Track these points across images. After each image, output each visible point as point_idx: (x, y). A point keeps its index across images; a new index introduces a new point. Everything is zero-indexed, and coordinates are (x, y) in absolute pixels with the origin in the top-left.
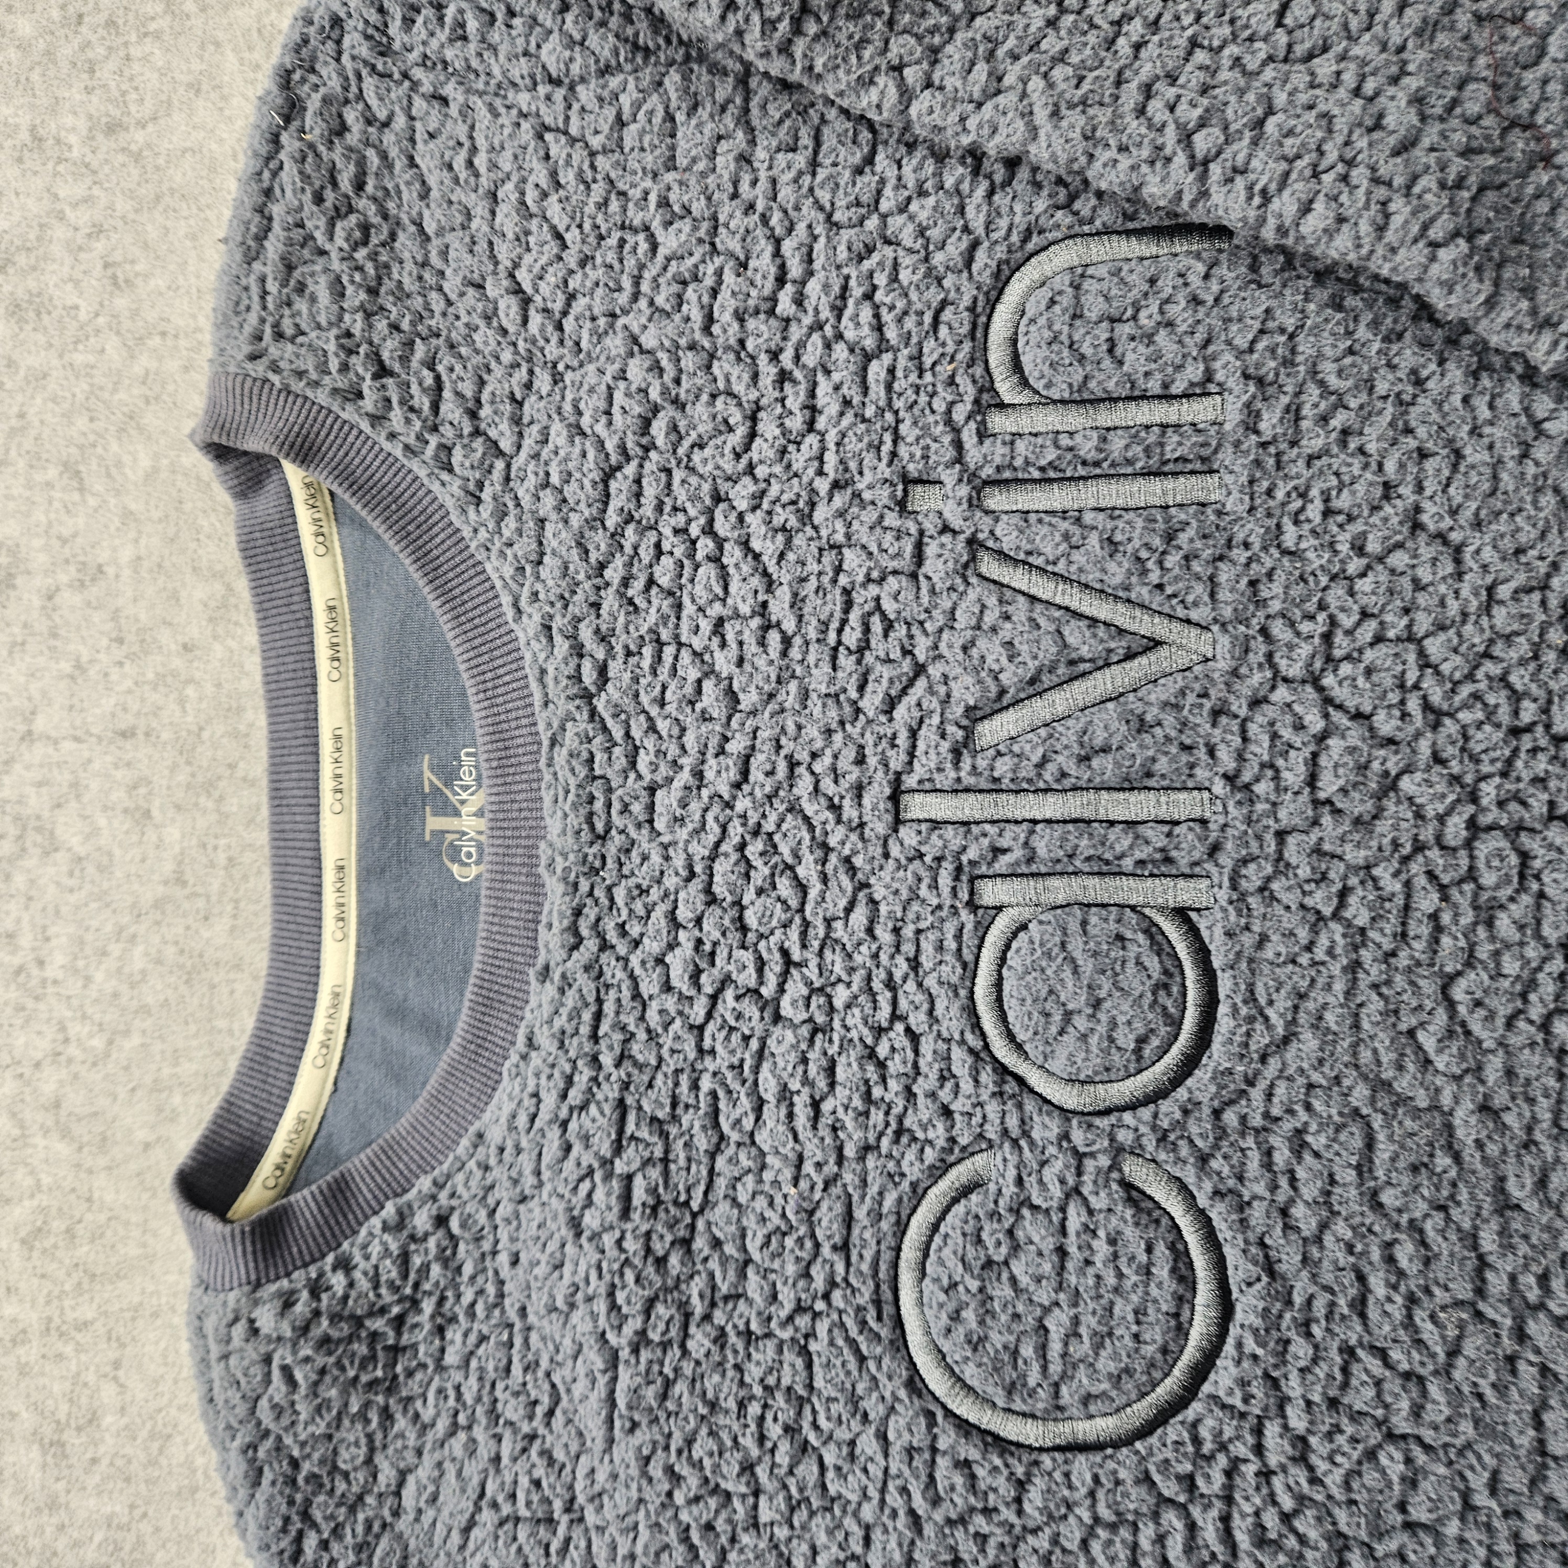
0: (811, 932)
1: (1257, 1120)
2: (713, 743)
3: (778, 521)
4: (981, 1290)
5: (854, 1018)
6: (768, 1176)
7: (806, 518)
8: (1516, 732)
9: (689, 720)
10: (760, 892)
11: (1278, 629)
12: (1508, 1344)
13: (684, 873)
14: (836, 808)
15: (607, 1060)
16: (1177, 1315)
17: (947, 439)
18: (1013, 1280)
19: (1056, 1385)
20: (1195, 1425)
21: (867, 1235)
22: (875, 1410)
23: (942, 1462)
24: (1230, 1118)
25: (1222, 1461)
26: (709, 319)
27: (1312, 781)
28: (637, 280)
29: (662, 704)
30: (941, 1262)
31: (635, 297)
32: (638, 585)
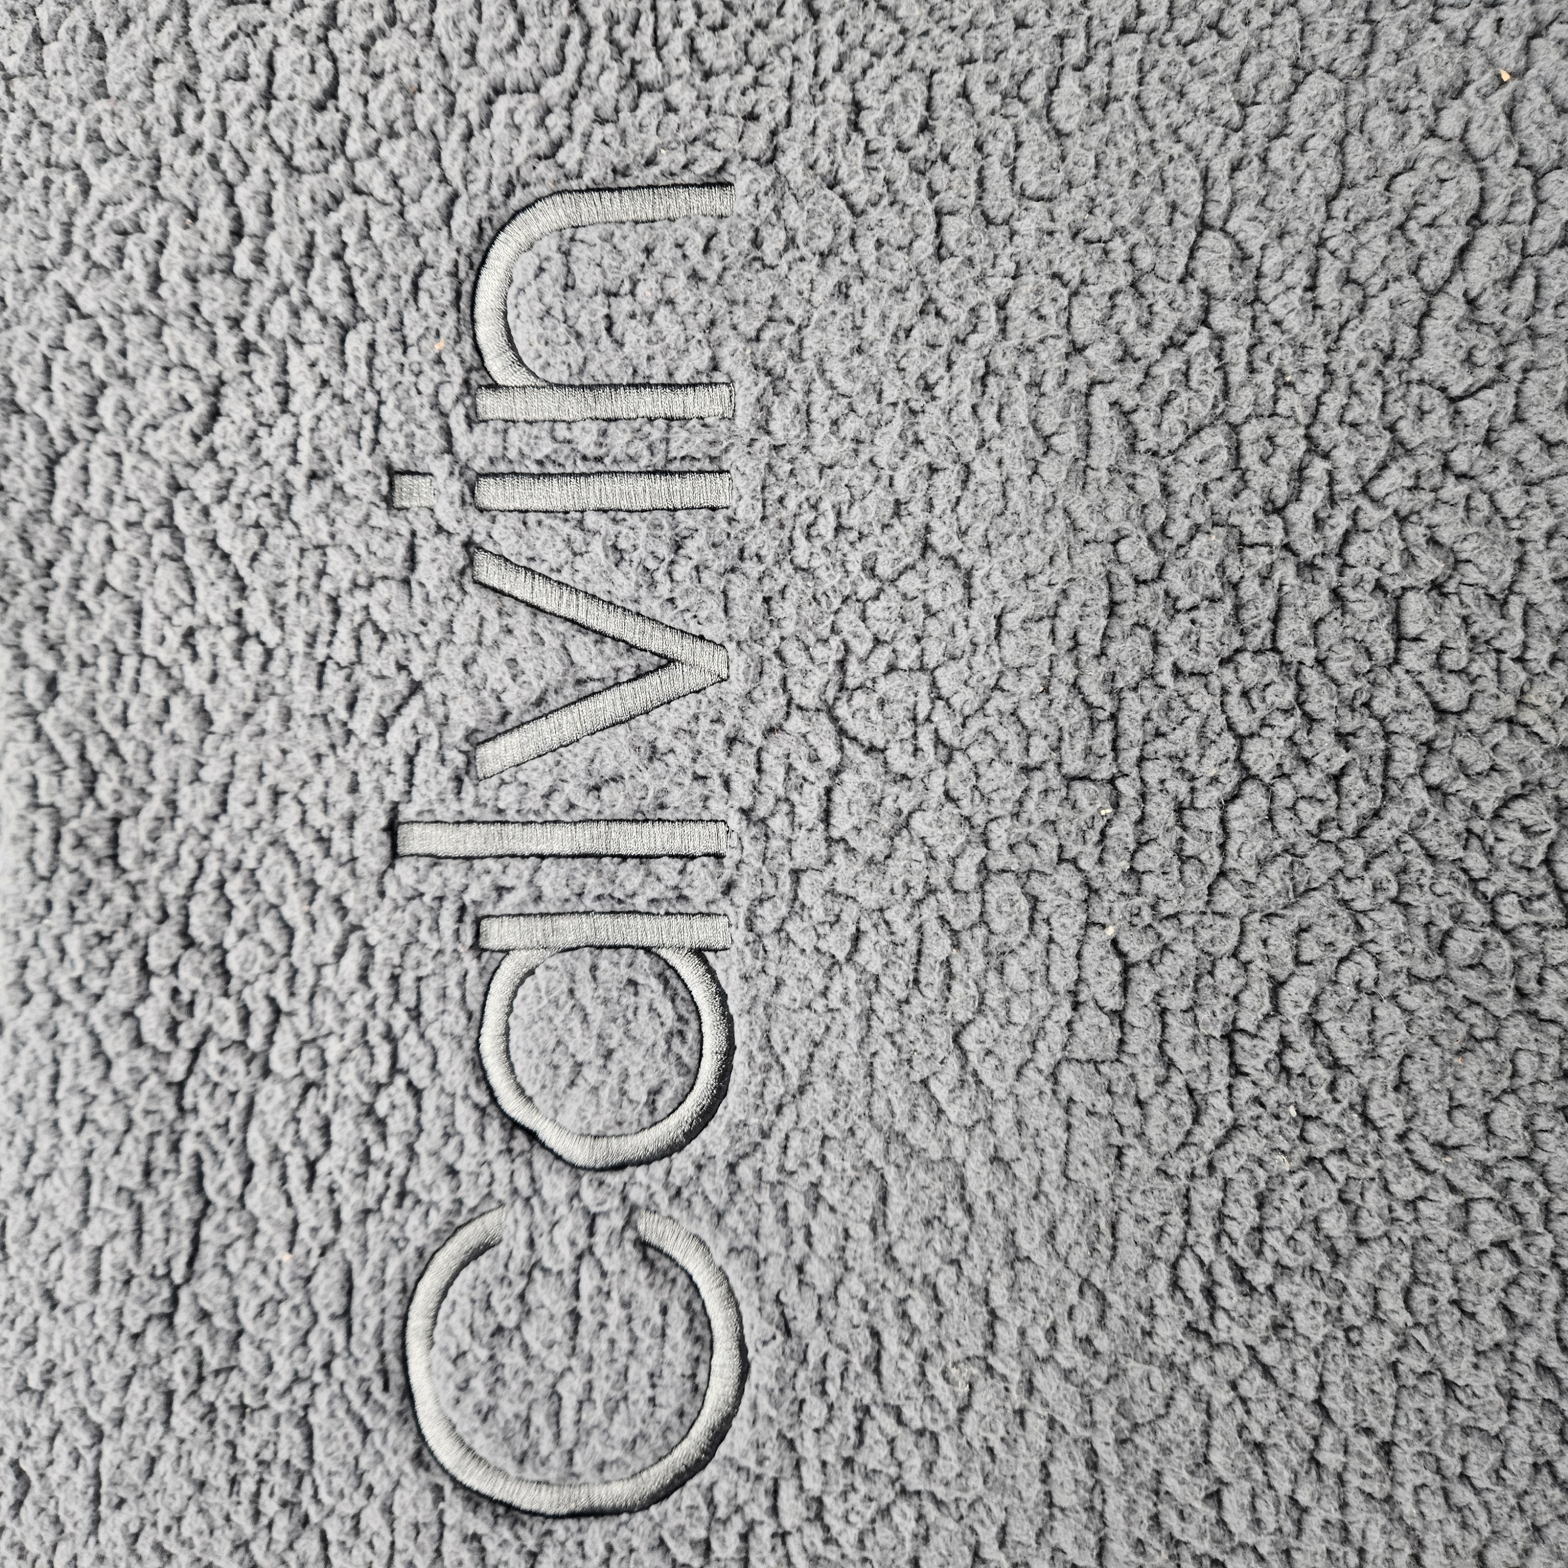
0: (299, 979)
1: (771, 1174)
2: (186, 770)
3: (250, 515)
4: (492, 1358)
5: (349, 1074)
6: (260, 1242)
7: (282, 514)
8: (1026, 770)
9: (157, 743)
10: (243, 934)
11: (792, 651)
12: (1017, 1399)
13: (157, 915)
14: (324, 841)
15: (67, 1125)
16: (694, 1376)
17: (434, 425)
18: (525, 1346)
19: (571, 1452)
20: (711, 1488)
21: (369, 1303)
22: (382, 1486)
23: (451, 1538)
24: (745, 1171)
25: (737, 1524)
26: (157, 279)
27: (826, 817)
28: (68, 228)
29: (125, 723)
30: (449, 1331)
31: (67, 248)
32: (89, 587)
